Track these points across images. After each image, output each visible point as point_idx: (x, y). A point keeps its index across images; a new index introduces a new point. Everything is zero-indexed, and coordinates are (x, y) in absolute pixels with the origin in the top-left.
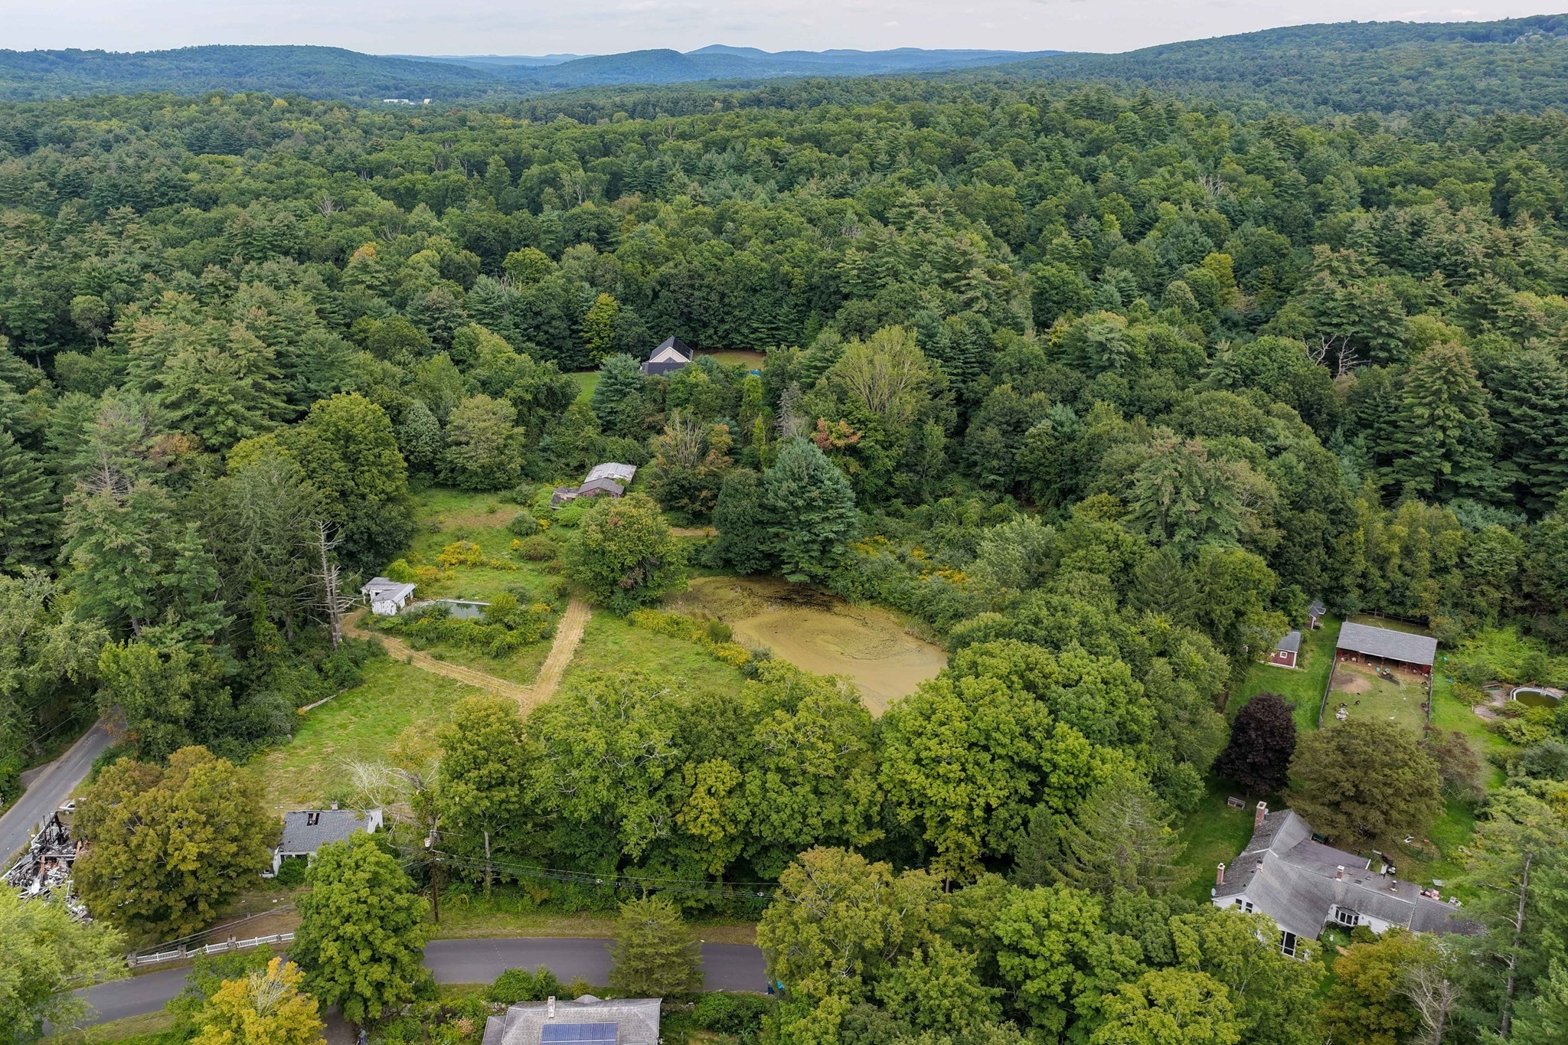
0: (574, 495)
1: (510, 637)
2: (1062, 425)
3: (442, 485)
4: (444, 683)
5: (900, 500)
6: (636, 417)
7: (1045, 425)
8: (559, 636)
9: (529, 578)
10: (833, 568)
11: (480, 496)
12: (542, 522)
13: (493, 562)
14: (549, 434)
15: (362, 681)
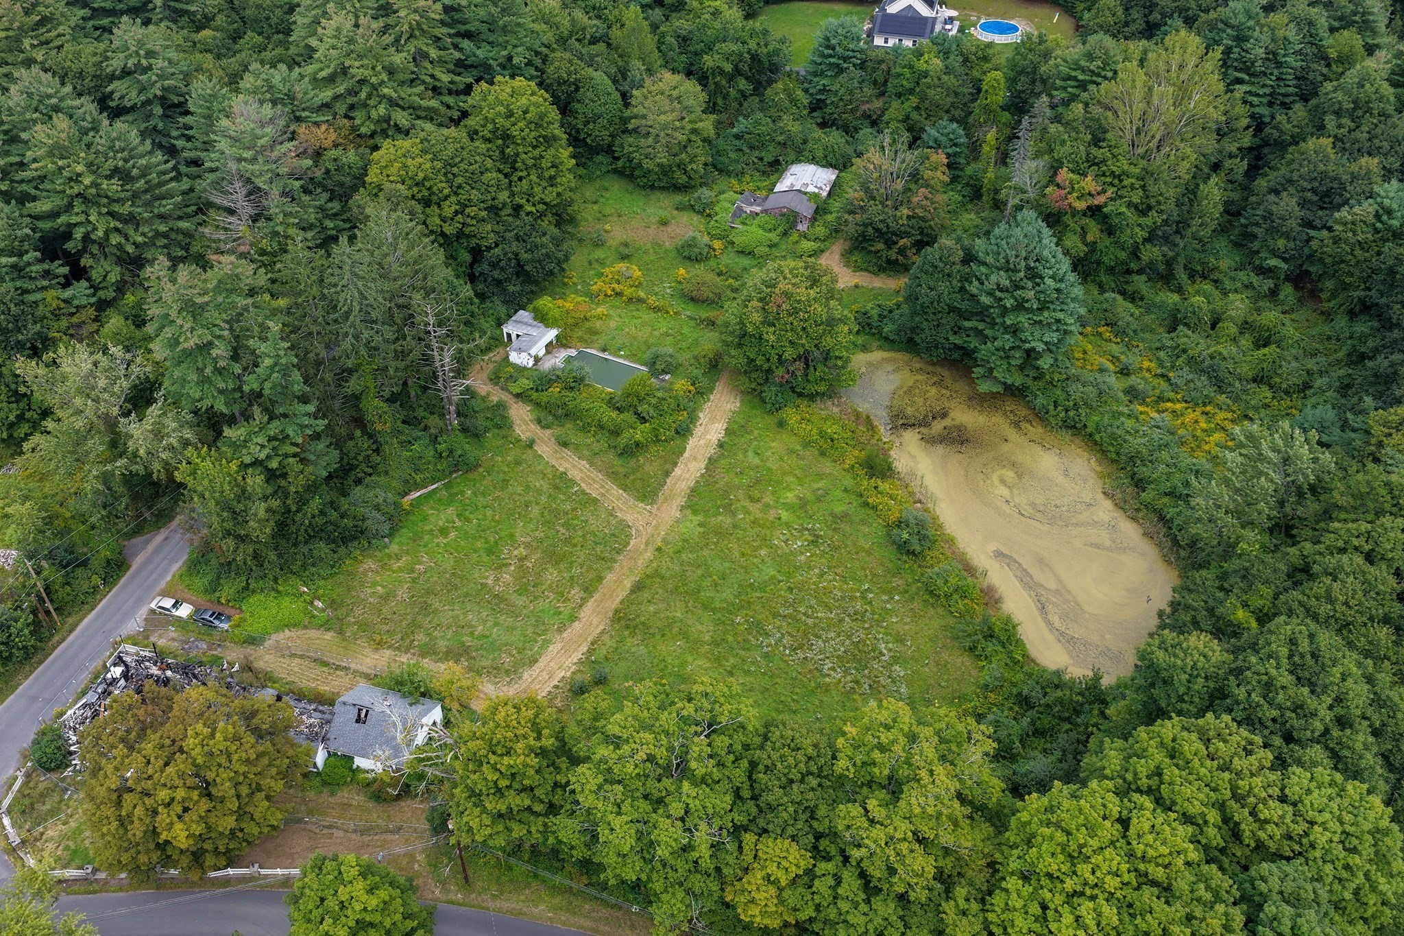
0: (758, 209)
1: (640, 433)
2: (1389, 212)
3: (619, 173)
4: (561, 482)
5: (1144, 277)
6: (851, 102)
7: (1366, 209)
8: (698, 431)
9: (685, 330)
10: (1035, 379)
11: (658, 194)
12: (717, 244)
13: (652, 300)
14: (746, 117)
15: (477, 466)
